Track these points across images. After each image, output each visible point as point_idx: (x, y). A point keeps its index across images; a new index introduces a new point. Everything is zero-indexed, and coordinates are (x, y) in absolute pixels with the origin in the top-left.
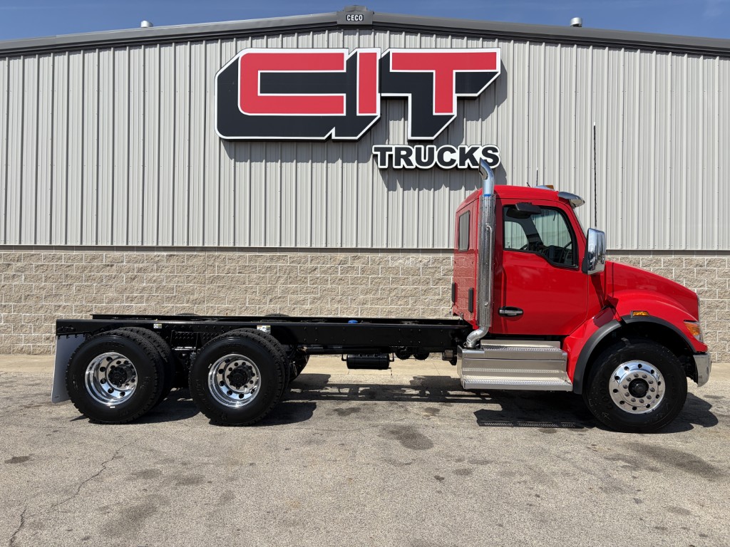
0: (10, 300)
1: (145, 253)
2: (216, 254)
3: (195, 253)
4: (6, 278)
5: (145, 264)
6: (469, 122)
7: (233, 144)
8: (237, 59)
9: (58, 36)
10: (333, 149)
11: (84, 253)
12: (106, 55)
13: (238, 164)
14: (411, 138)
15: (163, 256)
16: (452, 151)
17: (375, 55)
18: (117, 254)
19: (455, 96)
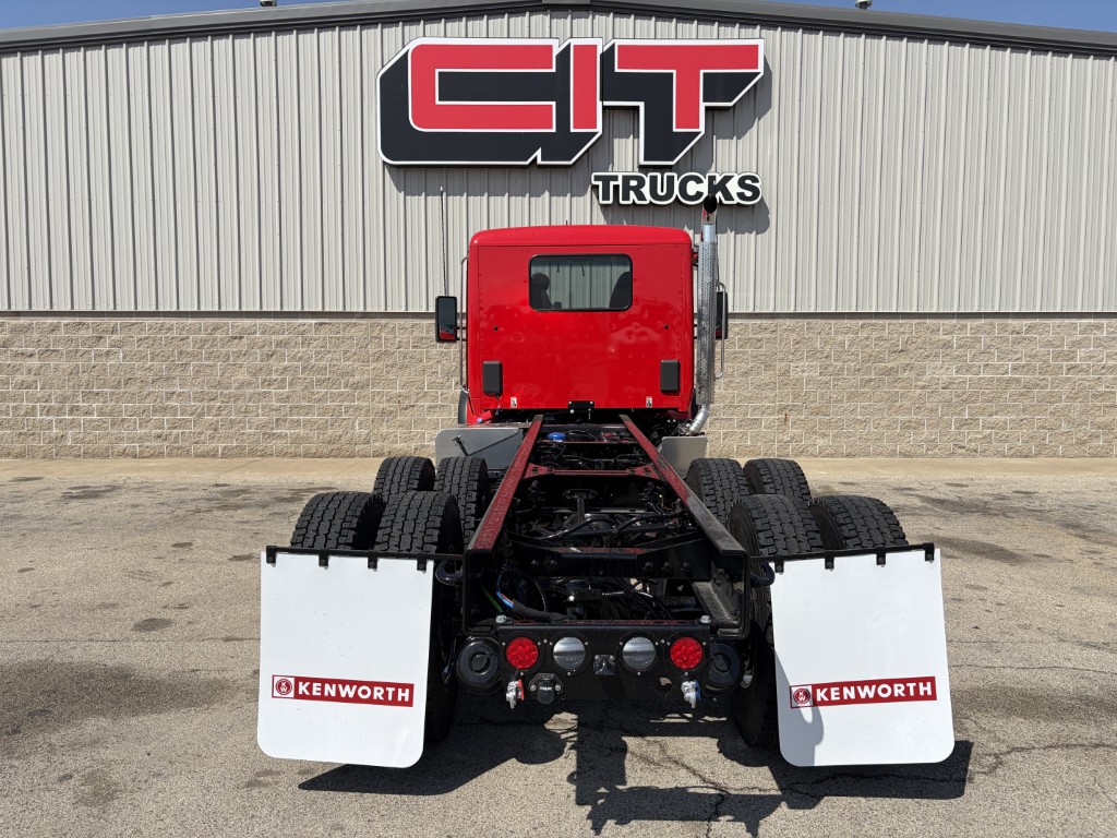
0: (104, 385)
1: (285, 321)
2: (383, 321)
3: (354, 321)
4: (98, 356)
5: (286, 336)
6: (720, 141)
7: (402, 170)
8: (407, 53)
9: (154, 17)
10: (539, 178)
11: (203, 321)
12: (223, 45)
13: (408, 198)
14: (642, 162)
15: (311, 324)
16: (699, 181)
17: (594, 47)
18: (247, 322)
19: (702, 105)
